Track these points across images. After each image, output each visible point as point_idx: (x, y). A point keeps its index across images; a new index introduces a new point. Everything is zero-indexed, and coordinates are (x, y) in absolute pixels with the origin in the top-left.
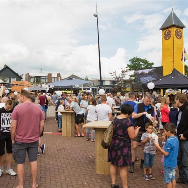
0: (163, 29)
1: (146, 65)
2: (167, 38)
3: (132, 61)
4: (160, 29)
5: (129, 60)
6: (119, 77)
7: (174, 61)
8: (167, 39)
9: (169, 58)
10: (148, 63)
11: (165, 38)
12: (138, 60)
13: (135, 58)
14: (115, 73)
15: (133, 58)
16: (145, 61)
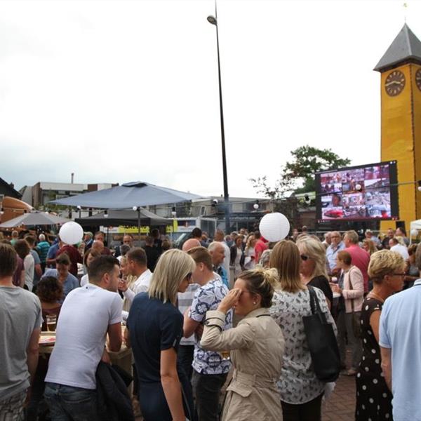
0: (382, 69)
1: (331, 165)
2: (395, 92)
3: (299, 154)
4: (374, 70)
5: (292, 152)
6: (274, 190)
7: (414, 149)
8: (393, 95)
9: (402, 141)
10: (338, 159)
11: (388, 92)
12: (312, 152)
13: (304, 147)
14: (264, 178)
15: (301, 148)
16: (330, 154)
